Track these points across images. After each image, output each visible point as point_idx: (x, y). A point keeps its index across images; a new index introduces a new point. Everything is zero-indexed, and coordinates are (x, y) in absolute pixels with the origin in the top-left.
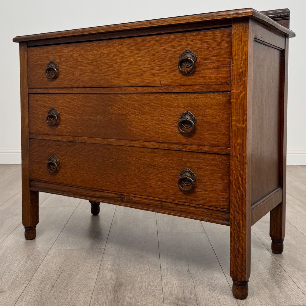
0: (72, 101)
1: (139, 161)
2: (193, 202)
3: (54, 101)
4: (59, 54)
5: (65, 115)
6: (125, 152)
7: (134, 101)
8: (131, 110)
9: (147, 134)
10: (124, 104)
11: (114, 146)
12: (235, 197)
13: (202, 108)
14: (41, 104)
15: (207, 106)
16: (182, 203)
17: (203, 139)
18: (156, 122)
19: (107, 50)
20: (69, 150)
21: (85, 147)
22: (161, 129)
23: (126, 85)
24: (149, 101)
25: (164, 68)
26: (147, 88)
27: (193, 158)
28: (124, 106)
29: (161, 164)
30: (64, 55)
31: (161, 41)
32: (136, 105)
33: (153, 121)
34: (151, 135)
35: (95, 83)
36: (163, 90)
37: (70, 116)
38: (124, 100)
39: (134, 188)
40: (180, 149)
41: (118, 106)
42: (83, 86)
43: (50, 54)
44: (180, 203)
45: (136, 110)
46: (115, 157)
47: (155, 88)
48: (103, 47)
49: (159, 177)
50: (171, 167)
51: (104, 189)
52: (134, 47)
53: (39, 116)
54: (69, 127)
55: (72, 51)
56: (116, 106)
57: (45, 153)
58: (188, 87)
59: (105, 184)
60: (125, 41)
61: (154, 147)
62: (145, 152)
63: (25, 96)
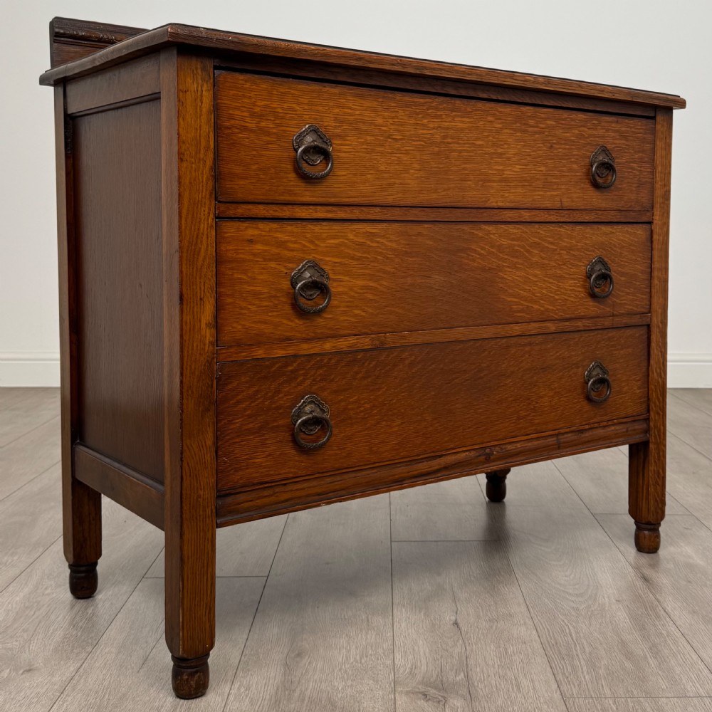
0: (368, 243)
1: (521, 365)
3: (312, 242)
4: (337, 111)
5: (347, 278)
6: (494, 352)
7: (513, 240)
8: (506, 259)
9: (536, 307)
10: (492, 247)
11: (472, 343)
13: (617, 250)
14: (266, 251)
15: (624, 247)
16: (589, 427)
17: (620, 304)
18: (551, 280)
19: (462, 122)
20: (357, 373)
21: (404, 356)
22: (559, 293)
23: (500, 204)
24: (539, 239)
25: (567, 174)
26: (537, 212)
28: (493, 250)
29: (558, 362)
30: (351, 115)
31: (563, 122)
32: (516, 248)
33: (546, 279)
34: (543, 307)
35: (435, 196)
36: (564, 216)
37: (360, 283)
38: (492, 236)
41: (482, 252)
42: (402, 203)
43: (306, 107)
44: (587, 427)
45: (517, 257)
46: (474, 367)
47: (552, 212)
48: (454, 113)
49: (556, 388)
50: (574, 364)
52: (518, 125)
53: (258, 288)
54: (357, 312)
55: (374, 110)
56: (475, 251)
57: (281, 395)
58: (600, 213)
59: (453, 433)
60: (500, 110)
61: (547, 331)
62: (530, 344)
63: (202, 225)
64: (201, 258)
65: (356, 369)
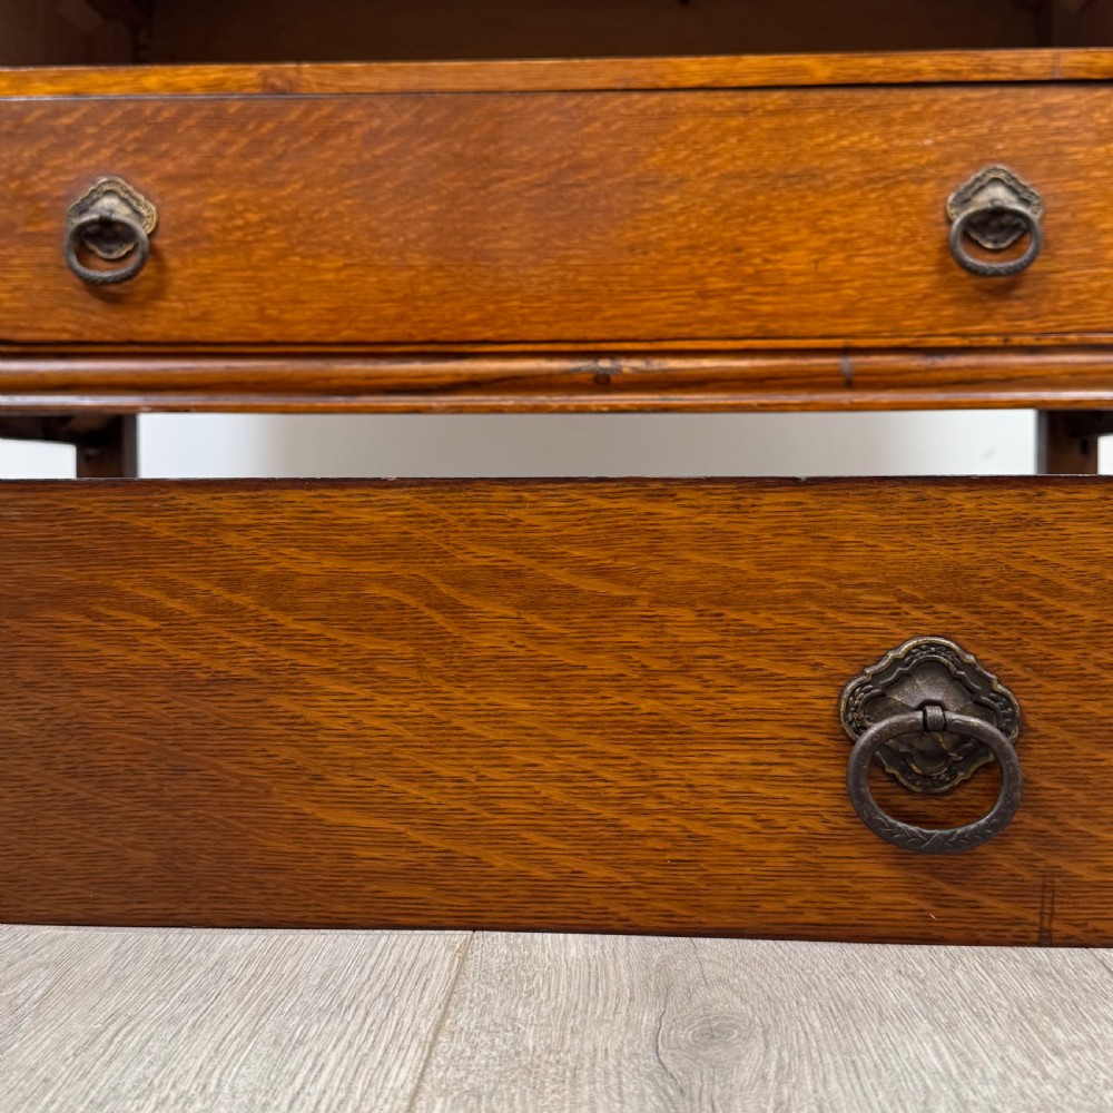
1: (713, 163)
2: (1029, 324)
6: (620, 124)
11: (551, 98)
16: (966, 342)
21: (350, 117)
27: (1024, 112)
39: (681, 308)
40: (958, 72)
44: (957, 342)
46: (556, 156)
49: (835, 230)
50: (906, 172)
51: (489, 334)
57: (43, 174)
59: (491, 307)
61: (806, 80)
62: (744, 111)
65: (223, 135)
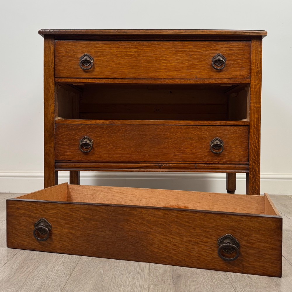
1: (176, 136)
2: (222, 160)
4: (96, 49)
6: (163, 130)
11: (152, 126)
12: (253, 153)
16: (213, 163)
19: (147, 49)
20: (104, 131)
21: (123, 128)
23: (165, 77)
25: (199, 65)
26: (184, 80)
29: (195, 136)
30: (101, 50)
31: (197, 46)
35: (135, 75)
36: (198, 82)
39: (172, 157)
40: (212, 124)
42: (121, 78)
43: (84, 49)
44: (212, 163)
46: (153, 134)
47: (191, 80)
48: (143, 46)
49: (194, 146)
50: (204, 138)
51: (143, 160)
52: (174, 48)
55: (110, 47)
57: (76, 135)
58: (218, 80)
59: (143, 156)
60: (164, 44)
61: (190, 124)
62: (181, 128)
63: (50, 84)
64: (50, 93)
65: (103, 130)
